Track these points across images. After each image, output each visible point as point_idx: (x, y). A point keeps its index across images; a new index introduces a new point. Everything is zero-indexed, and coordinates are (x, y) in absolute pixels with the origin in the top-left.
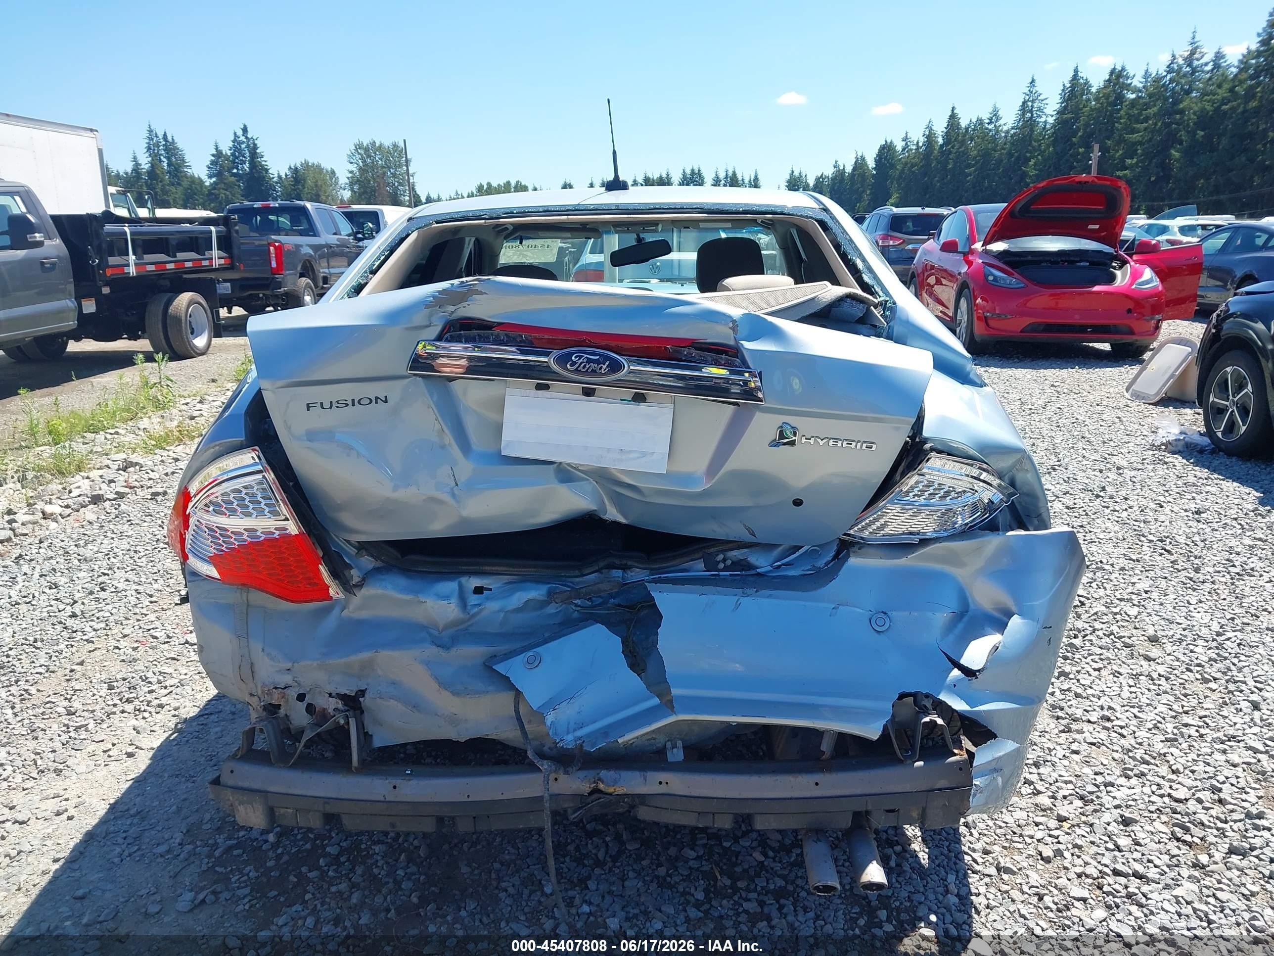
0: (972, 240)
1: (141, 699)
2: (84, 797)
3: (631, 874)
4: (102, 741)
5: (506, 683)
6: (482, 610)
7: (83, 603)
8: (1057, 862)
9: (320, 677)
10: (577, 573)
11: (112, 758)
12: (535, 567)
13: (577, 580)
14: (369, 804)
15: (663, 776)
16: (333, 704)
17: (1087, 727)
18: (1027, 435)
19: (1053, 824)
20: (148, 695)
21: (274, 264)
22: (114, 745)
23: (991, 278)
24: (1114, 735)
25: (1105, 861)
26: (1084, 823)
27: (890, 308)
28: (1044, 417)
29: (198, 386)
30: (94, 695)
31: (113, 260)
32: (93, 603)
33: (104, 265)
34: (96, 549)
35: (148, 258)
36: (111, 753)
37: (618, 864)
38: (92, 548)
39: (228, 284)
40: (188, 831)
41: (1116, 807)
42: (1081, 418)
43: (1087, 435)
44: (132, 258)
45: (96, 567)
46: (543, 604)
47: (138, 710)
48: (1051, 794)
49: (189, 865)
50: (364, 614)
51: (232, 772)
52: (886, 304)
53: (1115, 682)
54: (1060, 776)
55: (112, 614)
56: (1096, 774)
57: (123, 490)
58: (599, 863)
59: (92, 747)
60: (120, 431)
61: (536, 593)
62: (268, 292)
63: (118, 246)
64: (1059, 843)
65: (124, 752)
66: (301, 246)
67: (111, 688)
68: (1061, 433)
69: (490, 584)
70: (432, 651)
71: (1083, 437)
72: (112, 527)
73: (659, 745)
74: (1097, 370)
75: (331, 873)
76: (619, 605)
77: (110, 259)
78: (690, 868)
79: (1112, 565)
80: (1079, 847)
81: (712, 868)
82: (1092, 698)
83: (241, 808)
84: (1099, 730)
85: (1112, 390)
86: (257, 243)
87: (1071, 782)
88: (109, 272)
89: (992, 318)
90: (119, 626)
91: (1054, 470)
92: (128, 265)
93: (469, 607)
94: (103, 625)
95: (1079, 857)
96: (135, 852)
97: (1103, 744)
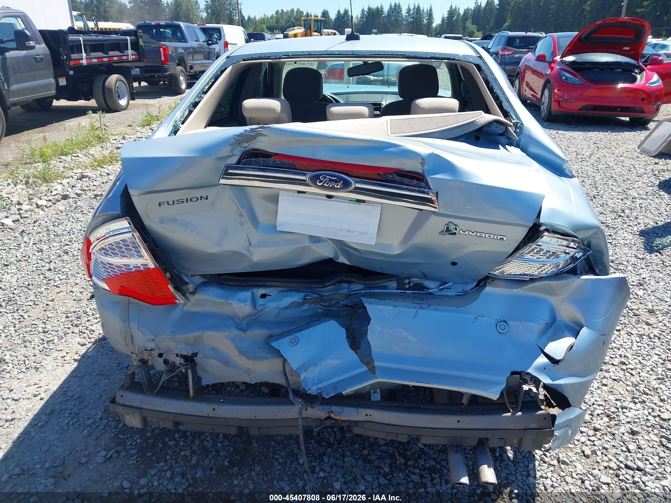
0: (554, 54)
1: (83, 325)
2: (50, 386)
3: (348, 454)
4: (61, 350)
5: (278, 354)
6: (265, 307)
7: (55, 263)
8: (593, 458)
9: (172, 345)
10: (321, 286)
11: (66, 362)
12: (296, 283)
13: (321, 289)
14: (199, 418)
15: (368, 411)
16: (179, 361)
17: (612, 369)
18: (580, 175)
19: (591, 433)
20: (87, 323)
21: (163, 59)
22: (67, 353)
23: (564, 78)
24: (627, 374)
25: (621, 459)
26: (609, 432)
27: (519, 126)
28: (589, 163)
29: (122, 129)
30: (58, 321)
31: (74, 56)
32: (60, 262)
33: (69, 59)
34: (63, 228)
35: (93, 54)
36: (65, 358)
37: (341, 446)
38: (61, 227)
39: (138, 69)
40: (105, 411)
41: (628, 422)
42: (611, 164)
43: (614, 175)
44: (84, 55)
45: (63, 240)
46: (301, 304)
47: (81, 332)
48: (590, 412)
49: (104, 432)
50: (196, 309)
51: (122, 396)
52: (517, 125)
53: (628, 339)
54: (596, 401)
55: (70, 270)
56: (617, 400)
57: (79, 192)
58: (330, 445)
59: (55, 354)
60: (80, 155)
61: (296, 297)
62: (160, 74)
63: (76, 48)
64: (594, 445)
65: (73, 358)
66: (178, 48)
67: (67, 317)
68: (599, 174)
69: (270, 292)
70: (236, 332)
71: (612, 177)
72: (73, 215)
73: (366, 390)
74: (621, 133)
75: (181, 443)
76: (346, 305)
77: (72, 55)
78: (382, 451)
79: (628, 262)
80: (606, 449)
81: (394, 451)
82: (615, 350)
83: (127, 417)
84: (619, 370)
85: (629, 147)
86: (153, 46)
87: (602, 405)
88: (72, 63)
89: (562, 101)
90: (73, 277)
91: (595, 198)
92: (82, 59)
93: (257, 306)
94: (65, 277)
95: (606, 455)
96: (75, 423)
97: (621, 380)
